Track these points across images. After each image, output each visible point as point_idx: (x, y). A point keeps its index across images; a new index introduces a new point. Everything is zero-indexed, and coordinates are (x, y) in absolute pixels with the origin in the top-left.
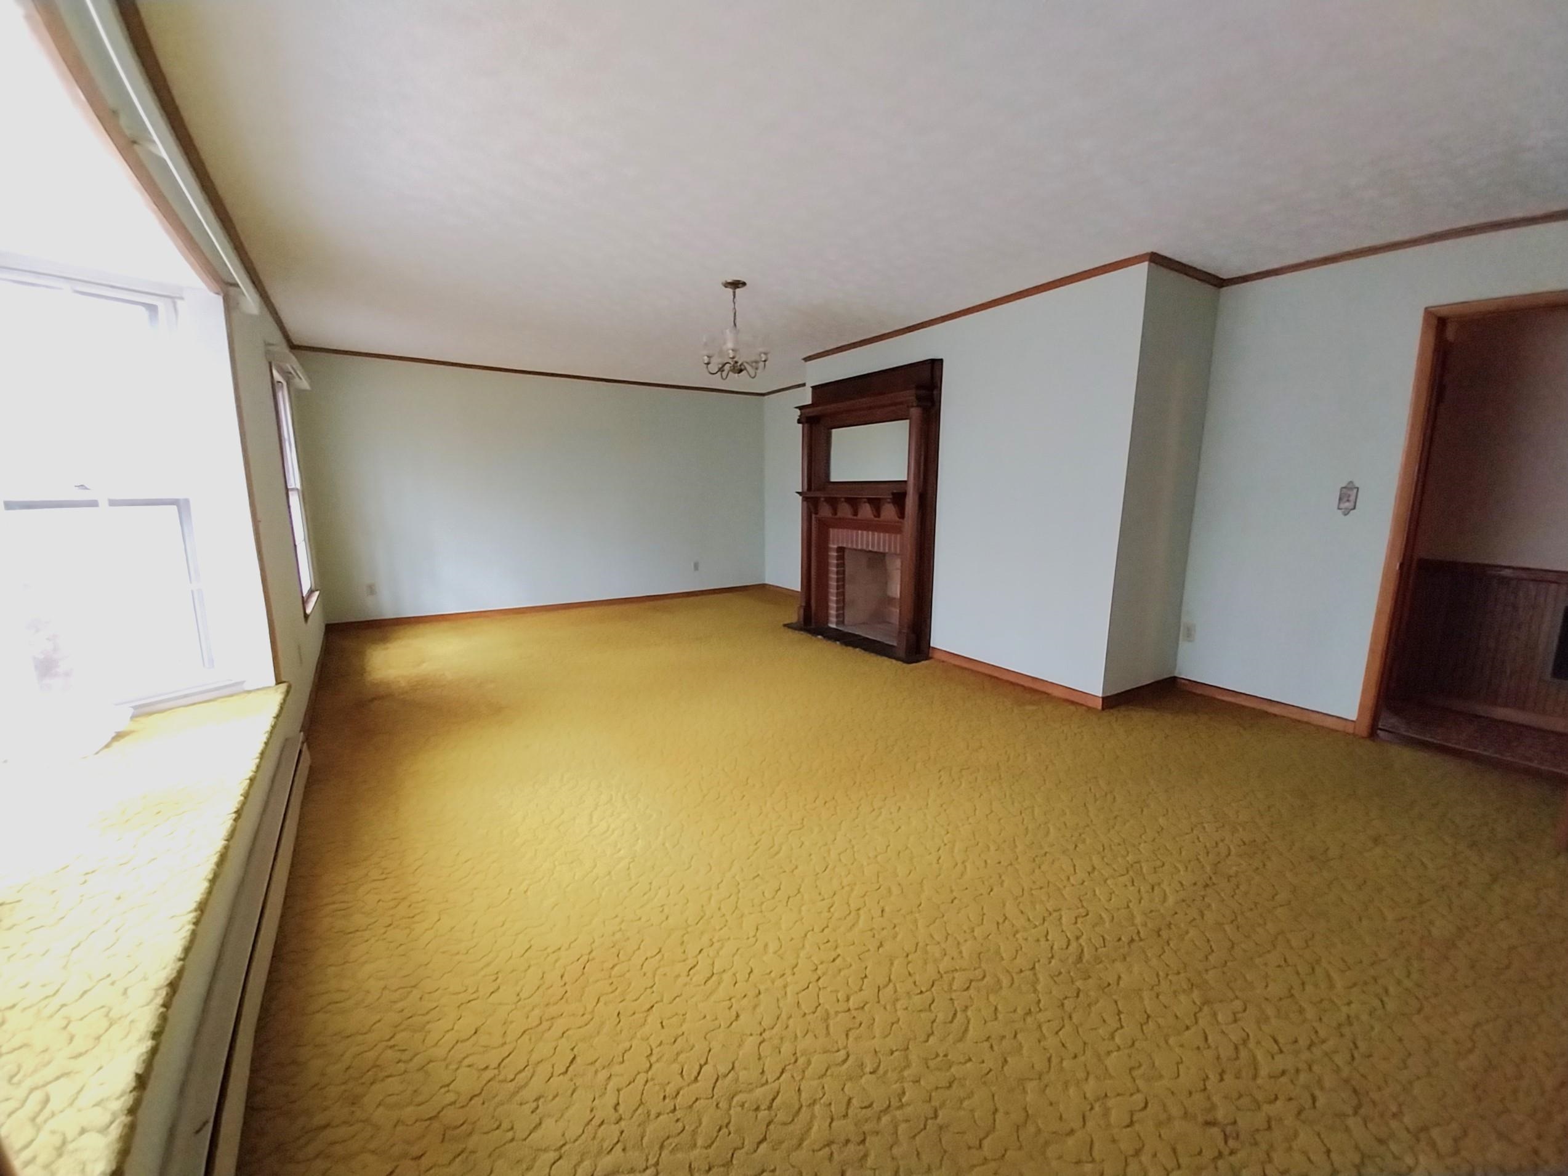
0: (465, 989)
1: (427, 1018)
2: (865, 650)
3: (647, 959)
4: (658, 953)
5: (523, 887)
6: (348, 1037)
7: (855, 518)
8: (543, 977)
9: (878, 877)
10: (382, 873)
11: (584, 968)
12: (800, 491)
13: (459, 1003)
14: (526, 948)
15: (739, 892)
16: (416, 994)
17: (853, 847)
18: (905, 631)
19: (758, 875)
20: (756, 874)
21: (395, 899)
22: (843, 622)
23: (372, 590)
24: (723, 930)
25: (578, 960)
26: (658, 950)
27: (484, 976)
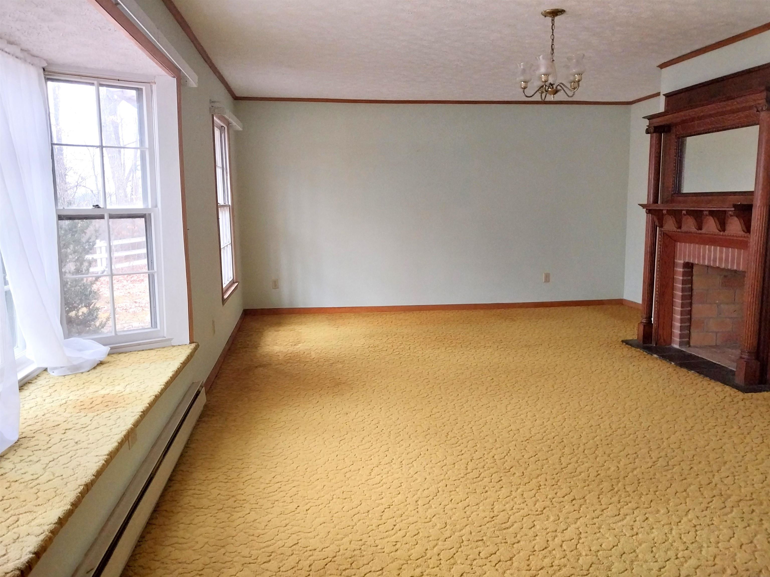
0: (250, 555)
1: (224, 565)
2: (700, 373)
3: (370, 572)
4: (381, 570)
5: (307, 507)
6: (180, 563)
7: (700, 231)
8: (298, 563)
9: (591, 566)
10: (226, 479)
11: (326, 565)
12: (645, 202)
13: (244, 562)
14: (295, 543)
15: (461, 547)
16: (223, 551)
17: (580, 538)
18: (746, 356)
19: (483, 540)
20: (481, 539)
21: (228, 495)
22: (688, 343)
23: (276, 285)
24: (435, 569)
25: (324, 559)
26: (381, 568)
27: (263, 552)
